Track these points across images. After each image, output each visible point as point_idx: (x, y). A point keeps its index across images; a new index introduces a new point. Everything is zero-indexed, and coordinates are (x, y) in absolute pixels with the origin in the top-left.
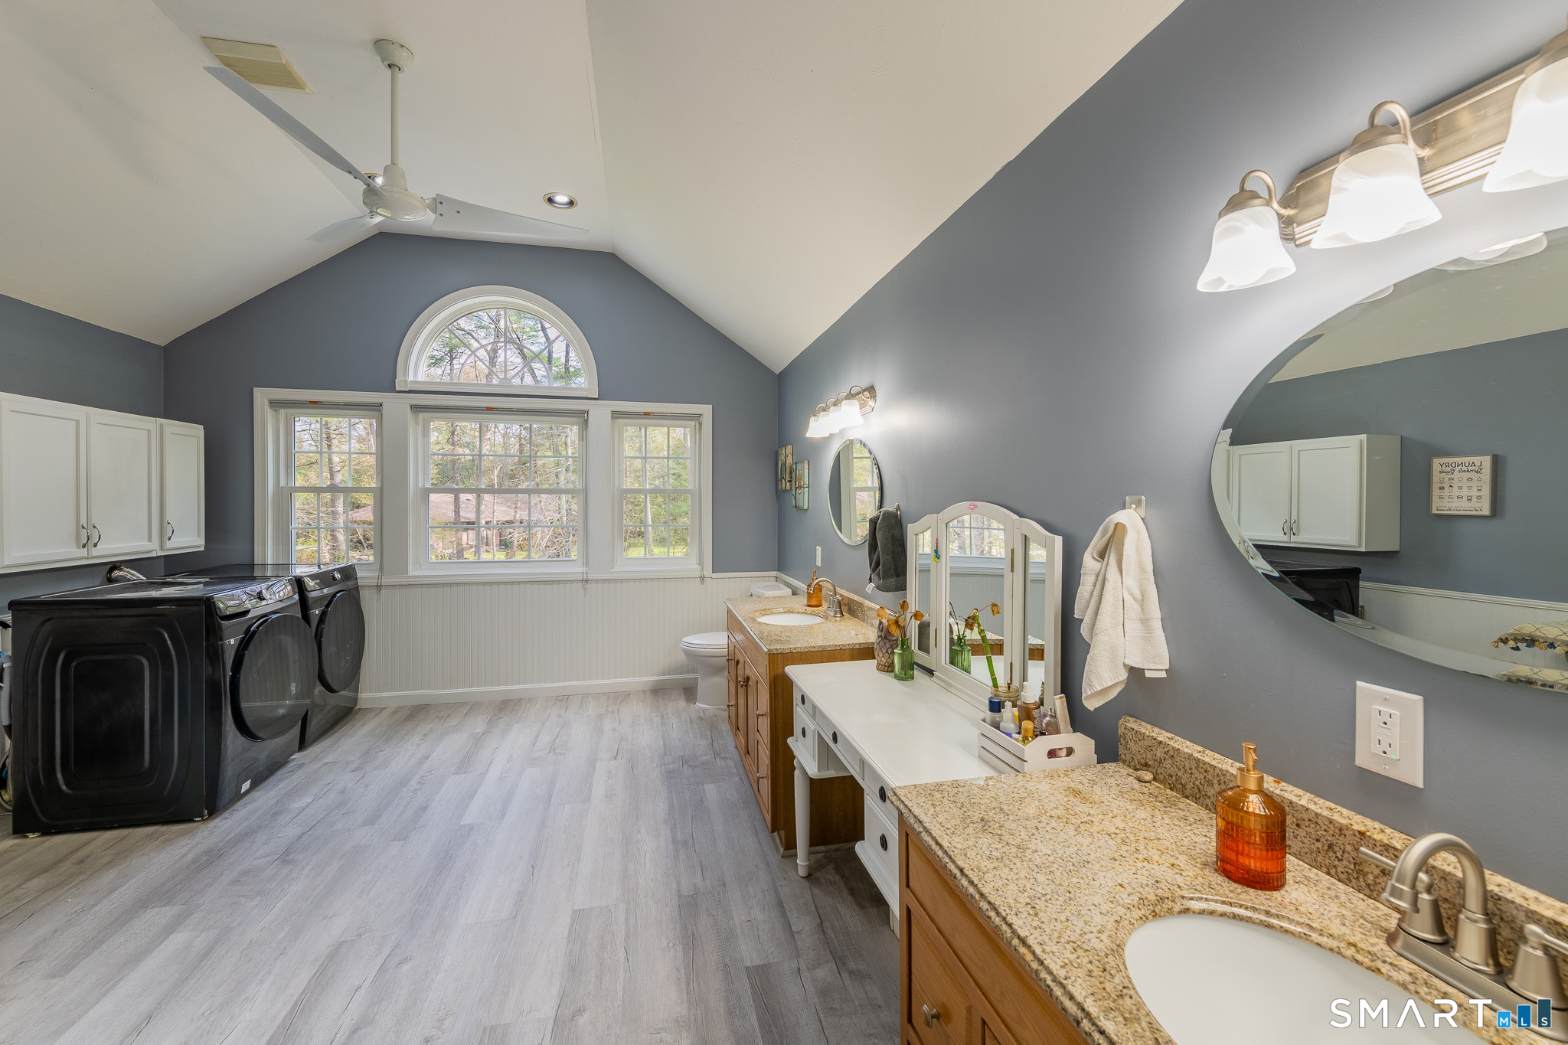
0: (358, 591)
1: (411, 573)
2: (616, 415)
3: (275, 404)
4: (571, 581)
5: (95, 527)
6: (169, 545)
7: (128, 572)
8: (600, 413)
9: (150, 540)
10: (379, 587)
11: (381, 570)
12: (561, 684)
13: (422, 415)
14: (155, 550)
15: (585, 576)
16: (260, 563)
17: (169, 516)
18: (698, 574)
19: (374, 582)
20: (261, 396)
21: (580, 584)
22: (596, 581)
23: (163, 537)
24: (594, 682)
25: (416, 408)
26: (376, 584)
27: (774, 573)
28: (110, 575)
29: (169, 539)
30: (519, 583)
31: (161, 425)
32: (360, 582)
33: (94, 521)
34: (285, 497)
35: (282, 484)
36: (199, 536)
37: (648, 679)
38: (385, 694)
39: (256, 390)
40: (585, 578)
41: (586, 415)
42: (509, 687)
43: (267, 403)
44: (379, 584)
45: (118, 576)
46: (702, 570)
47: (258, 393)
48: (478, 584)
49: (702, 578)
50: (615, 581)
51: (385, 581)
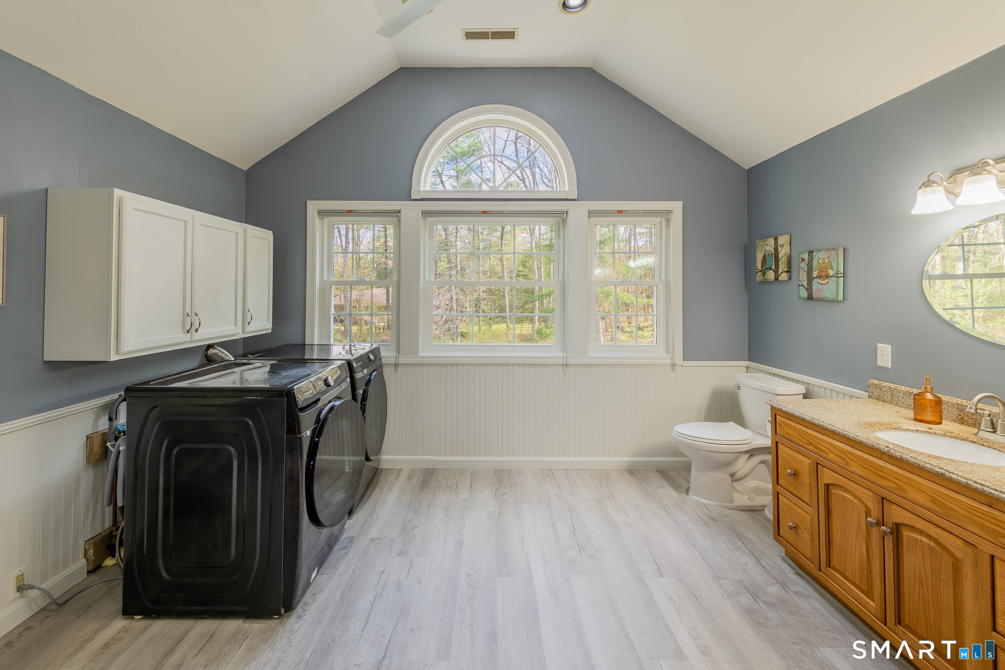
0: (382, 368)
1: (421, 354)
2: (592, 214)
3: (322, 213)
4: (553, 365)
5: (196, 315)
6: (249, 328)
7: (219, 350)
8: (578, 212)
9: (236, 325)
10: (396, 365)
11: (398, 351)
12: (544, 458)
13: (430, 219)
14: (239, 333)
15: (565, 360)
16: (309, 343)
17: (249, 305)
18: (669, 361)
19: (393, 361)
20: (313, 207)
21: (560, 368)
22: (575, 365)
23: (245, 322)
24: (573, 459)
25: (426, 214)
26: (394, 362)
27: (746, 363)
28: (207, 353)
29: (249, 324)
30: (508, 365)
31: (245, 229)
32: (384, 361)
33: (196, 310)
34: (326, 288)
35: (325, 279)
36: (268, 321)
37: (624, 459)
38: (400, 457)
39: (309, 203)
40: (565, 363)
41: (565, 215)
42: (500, 458)
43: (316, 213)
44: (397, 363)
45: (212, 353)
46: (673, 358)
47: (310, 204)
48: (474, 365)
49: (673, 366)
50: (592, 366)
51: (402, 360)
